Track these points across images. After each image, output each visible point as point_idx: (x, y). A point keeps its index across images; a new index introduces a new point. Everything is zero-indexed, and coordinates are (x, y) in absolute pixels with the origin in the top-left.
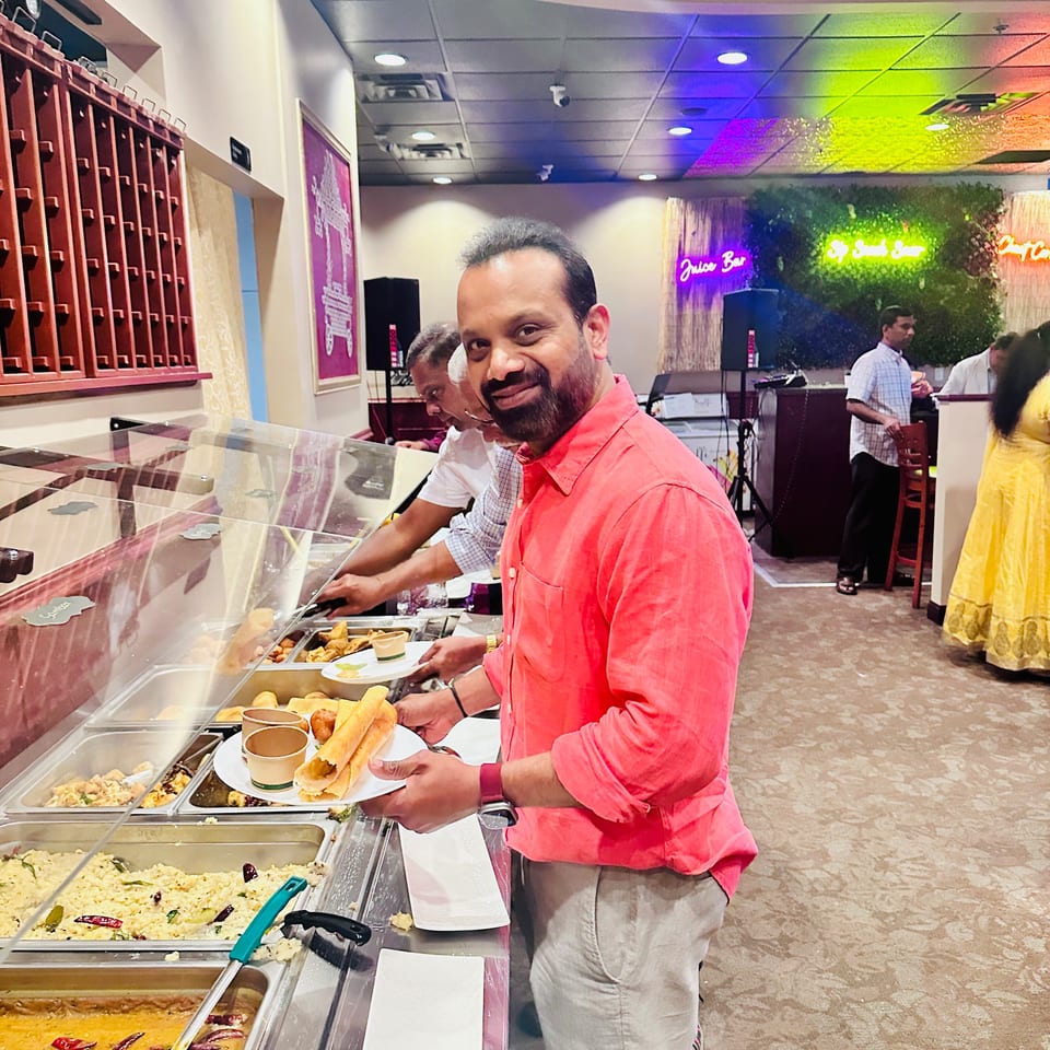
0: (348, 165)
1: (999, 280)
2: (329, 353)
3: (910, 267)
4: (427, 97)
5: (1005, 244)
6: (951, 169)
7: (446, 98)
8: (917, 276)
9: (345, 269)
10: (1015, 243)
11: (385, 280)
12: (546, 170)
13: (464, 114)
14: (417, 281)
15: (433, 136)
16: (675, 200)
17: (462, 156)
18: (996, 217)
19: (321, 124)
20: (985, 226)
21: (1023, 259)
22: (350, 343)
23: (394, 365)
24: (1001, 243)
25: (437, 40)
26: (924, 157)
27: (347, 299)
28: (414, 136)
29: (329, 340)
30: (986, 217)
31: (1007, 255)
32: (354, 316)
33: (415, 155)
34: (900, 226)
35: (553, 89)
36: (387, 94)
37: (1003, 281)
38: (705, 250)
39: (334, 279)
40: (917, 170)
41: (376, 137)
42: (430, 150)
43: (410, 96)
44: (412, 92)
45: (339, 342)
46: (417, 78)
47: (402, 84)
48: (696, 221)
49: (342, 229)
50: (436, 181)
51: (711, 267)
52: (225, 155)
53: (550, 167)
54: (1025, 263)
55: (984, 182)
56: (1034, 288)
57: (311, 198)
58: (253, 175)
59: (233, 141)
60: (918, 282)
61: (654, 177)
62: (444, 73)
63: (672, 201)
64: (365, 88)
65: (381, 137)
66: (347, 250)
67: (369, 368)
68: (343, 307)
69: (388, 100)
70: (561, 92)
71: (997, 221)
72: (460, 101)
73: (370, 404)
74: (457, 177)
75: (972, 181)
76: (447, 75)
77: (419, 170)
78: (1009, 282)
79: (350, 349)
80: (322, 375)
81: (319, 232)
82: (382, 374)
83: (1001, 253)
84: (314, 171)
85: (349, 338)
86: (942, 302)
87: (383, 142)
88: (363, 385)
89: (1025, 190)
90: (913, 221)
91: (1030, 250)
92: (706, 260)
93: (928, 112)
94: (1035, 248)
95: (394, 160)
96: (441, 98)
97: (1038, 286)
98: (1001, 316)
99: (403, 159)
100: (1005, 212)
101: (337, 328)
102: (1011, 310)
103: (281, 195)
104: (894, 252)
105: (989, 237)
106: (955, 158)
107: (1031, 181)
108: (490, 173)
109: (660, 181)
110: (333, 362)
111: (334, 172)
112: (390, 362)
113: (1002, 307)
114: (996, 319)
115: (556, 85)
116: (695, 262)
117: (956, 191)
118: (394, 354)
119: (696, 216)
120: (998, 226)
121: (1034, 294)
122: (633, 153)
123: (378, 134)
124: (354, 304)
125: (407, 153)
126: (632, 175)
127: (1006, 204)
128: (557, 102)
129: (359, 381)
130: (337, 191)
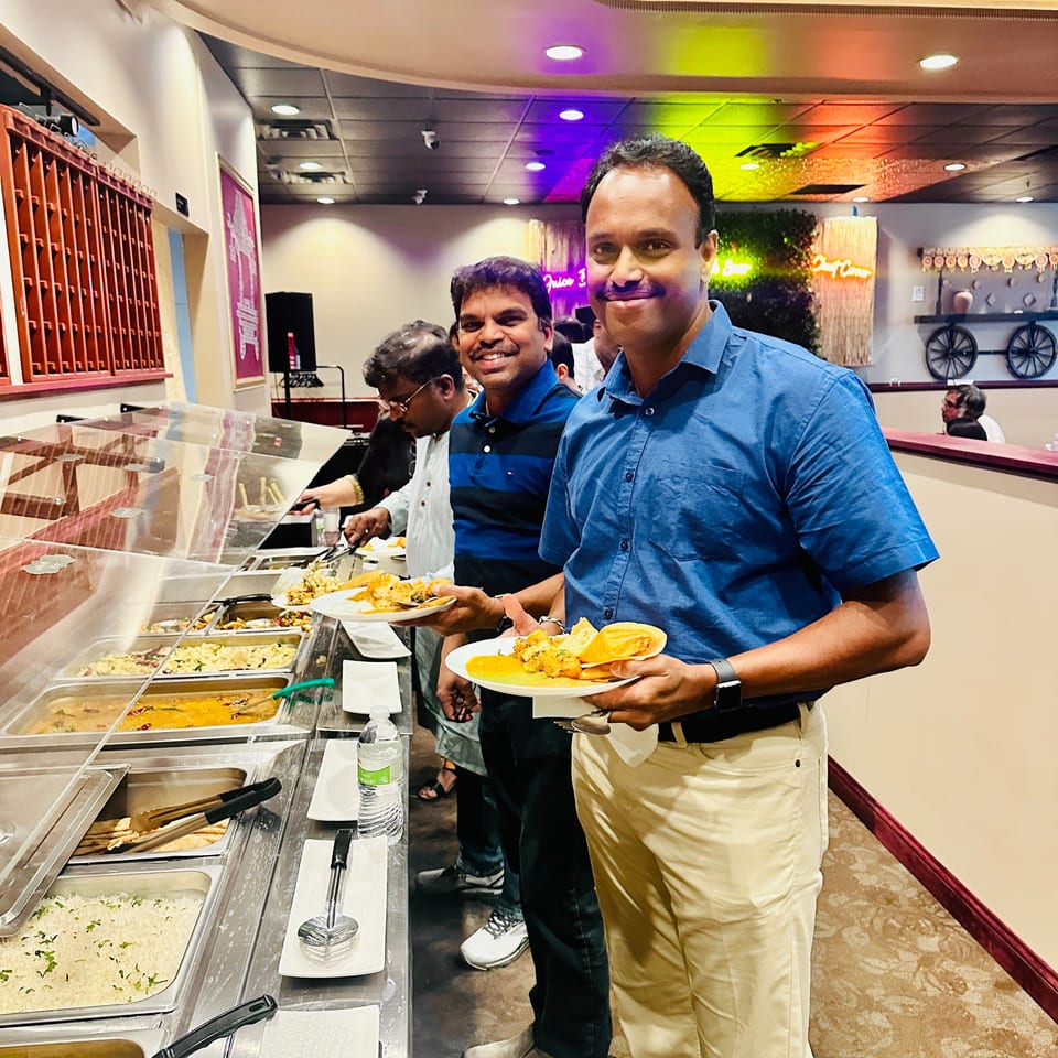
0: (252, 199)
1: (813, 293)
2: (243, 357)
3: (739, 283)
4: (316, 137)
5: (819, 263)
6: (770, 198)
7: (332, 137)
8: (745, 290)
9: (252, 287)
10: (827, 261)
11: (282, 294)
12: (420, 195)
13: (347, 150)
14: (310, 295)
15: (319, 166)
16: (536, 221)
17: (345, 181)
18: (810, 239)
19: (233, 169)
20: (802, 247)
21: (834, 275)
22: (257, 349)
23: (292, 368)
24: (815, 262)
25: (326, 97)
26: (745, 188)
27: (254, 312)
28: (302, 166)
29: (243, 347)
30: (802, 239)
31: (820, 272)
32: (259, 325)
33: (302, 180)
34: (730, 247)
35: (424, 133)
36: (281, 135)
37: (817, 295)
38: (563, 266)
39: (245, 296)
40: (743, 198)
41: (268, 166)
42: (316, 177)
43: (300, 136)
44: (304, 134)
45: (249, 347)
46: (307, 124)
47: (295, 128)
48: (555, 240)
49: (249, 253)
50: (320, 200)
51: (569, 282)
52: (173, 207)
53: (424, 192)
54: (836, 280)
55: (800, 208)
56: (844, 301)
57: (227, 230)
58: (190, 219)
59: (178, 196)
60: (746, 297)
61: (517, 202)
62: (331, 120)
63: (534, 223)
64: (261, 129)
65: (272, 167)
66: (253, 271)
67: (271, 370)
68: (251, 318)
69: (281, 138)
70: (432, 137)
71: (811, 243)
72: (345, 140)
73: (273, 404)
74: (339, 198)
75: (789, 208)
76: (334, 121)
77: (304, 192)
78: (823, 295)
79: (257, 355)
80: (239, 376)
81: (233, 259)
82: (281, 375)
83: (815, 270)
84: (228, 208)
85: (256, 344)
86: (766, 314)
87: (274, 171)
88: (267, 386)
89: (834, 216)
90: (741, 242)
91: (839, 268)
92: (565, 276)
93: (741, 155)
94: (843, 266)
95: (283, 184)
96: (327, 137)
97: (847, 299)
98: (817, 325)
99: (290, 183)
100: (818, 234)
101: (247, 337)
102: (825, 321)
103: (207, 231)
104: (724, 269)
105: (805, 257)
106: (771, 190)
107: (839, 208)
108: (369, 195)
109: (521, 205)
110: (246, 366)
111: (242, 206)
112: (289, 365)
113: (817, 317)
114: (813, 327)
115: (427, 130)
116: (556, 277)
117: (776, 217)
118: (292, 358)
119: (555, 236)
120: (812, 247)
121: (844, 305)
122: (495, 182)
123: (270, 163)
124: (259, 316)
125: (294, 179)
126: (498, 199)
127: (818, 228)
128: (429, 145)
129: (264, 382)
130: (244, 222)
